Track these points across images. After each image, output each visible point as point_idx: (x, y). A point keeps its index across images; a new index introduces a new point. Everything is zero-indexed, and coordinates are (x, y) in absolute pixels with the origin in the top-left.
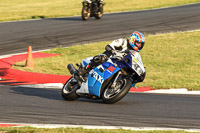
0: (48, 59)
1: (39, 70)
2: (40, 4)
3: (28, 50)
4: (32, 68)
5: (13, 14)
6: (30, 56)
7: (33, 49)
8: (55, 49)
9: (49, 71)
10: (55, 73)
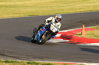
0: (92, 31)
1: (88, 37)
2: (89, 5)
3: (82, 27)
4: (84, 36)
5: (75, 9)
6: (84, 30)
7: (85, 27)
8: (96, 27)
9: (93, 37)
10: (96, 38)
